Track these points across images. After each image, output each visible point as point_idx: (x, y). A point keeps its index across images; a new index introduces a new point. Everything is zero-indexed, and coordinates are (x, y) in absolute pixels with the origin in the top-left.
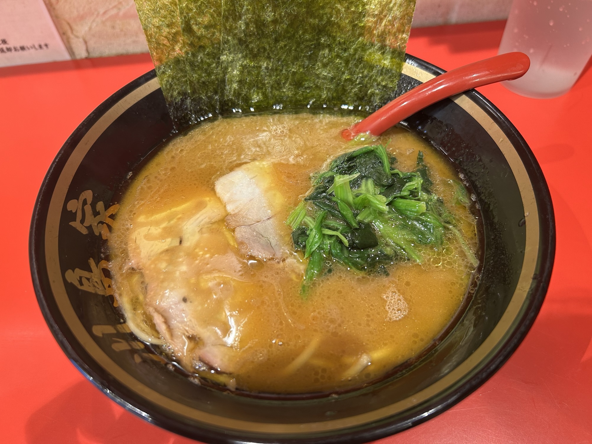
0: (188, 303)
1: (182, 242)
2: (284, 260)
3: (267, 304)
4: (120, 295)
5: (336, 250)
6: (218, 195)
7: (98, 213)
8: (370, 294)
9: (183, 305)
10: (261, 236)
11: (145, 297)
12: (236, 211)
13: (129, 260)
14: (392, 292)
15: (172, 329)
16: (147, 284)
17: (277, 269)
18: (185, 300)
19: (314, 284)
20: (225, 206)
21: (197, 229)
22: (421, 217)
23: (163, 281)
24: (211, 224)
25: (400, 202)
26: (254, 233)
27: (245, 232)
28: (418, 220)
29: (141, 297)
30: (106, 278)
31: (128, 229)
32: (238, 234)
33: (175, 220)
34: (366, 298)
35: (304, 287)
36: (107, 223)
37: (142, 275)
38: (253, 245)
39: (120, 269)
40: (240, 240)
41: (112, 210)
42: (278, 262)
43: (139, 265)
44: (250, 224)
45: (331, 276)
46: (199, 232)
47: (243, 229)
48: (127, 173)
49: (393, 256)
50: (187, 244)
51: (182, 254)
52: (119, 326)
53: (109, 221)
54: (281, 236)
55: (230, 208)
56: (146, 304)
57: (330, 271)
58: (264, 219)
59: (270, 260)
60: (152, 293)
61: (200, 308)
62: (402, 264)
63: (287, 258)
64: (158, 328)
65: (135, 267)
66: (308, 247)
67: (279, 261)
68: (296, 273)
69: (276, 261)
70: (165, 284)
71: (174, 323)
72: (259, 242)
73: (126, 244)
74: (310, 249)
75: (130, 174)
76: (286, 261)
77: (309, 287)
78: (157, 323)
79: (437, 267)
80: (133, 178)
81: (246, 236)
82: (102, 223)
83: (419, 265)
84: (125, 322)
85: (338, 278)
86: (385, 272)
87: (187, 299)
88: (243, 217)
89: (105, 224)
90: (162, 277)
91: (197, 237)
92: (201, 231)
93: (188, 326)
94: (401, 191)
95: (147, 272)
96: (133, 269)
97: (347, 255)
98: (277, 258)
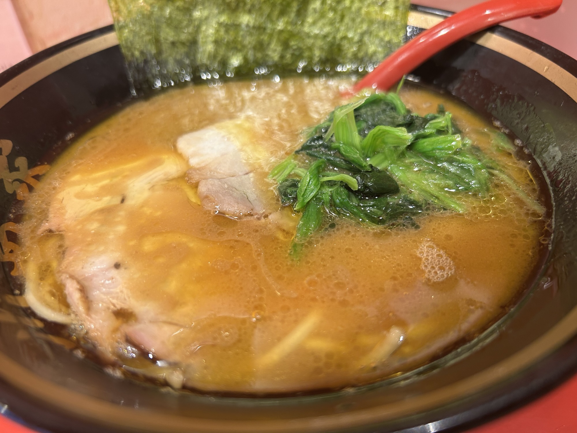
0: (122, 270)
1: (125, 201)
2: (266, 216)
3: (240, 267)
4: (25, 262)
5: (341, 197)
6: (180, 151)
7: (17, 169)
8: (394, 251)
9: (114, 272)
10: (234, 189)
11: (60, 262)
12: (203, 165)
13: (47, 220)
14: (427, 247)
15: (92, 301)
16: (67, 248)
17: (256, 226)
18: (117, 266)
19: (310, 243)
20: (188, 162)
21: (147, 187)
22: (455, 156)
23: (89, 244)
24: (168, 181)
25: (424, 143)
26: (225, 186)
27: (211, 185)
28: (451, 161)
29: (54, 264)
30: (10, 242)
31: (54, 188)
32: (203, 188)
33: (120, 178)
34: (388, 256)
35: (295, 246)
36: (29, 183)
37: (61, 237)
38: (223, 198)
39: (33, 231)
40: (205, 194)
41: (38, 170)
42: (259, 219)
43: (60, 226)
44: (220, 177)
45: (334, 231)
46: (149, 189)
47: (210, 181)
48: (66, 133)
49: (422, 204)
50: (130, 203)
51: (122, 213)
52: (11, 297)
53: (31, 181)
54: (262, 191)
55: (194, 162)
56: (59, 272)
57: (333, 226)
58: (240, 173)
59: (246, 215)
60: (71, 258)
61: (136, 276)
62: (437, 214)
63: (270, 215)
64: (69, 300)
65: (53, 228)
66: (300, 199)
67: (259, 217)
68: (284, 231)
69: (256, 217)
70: (93, 248)
71: (96, 294)
72: (231, 195)
73: (48, 204)
74: (303, 200)
75: (70, 135)
76: (270, 217)
77: (302, 245)
78: (69, 294)
79: (487, 217)
80: (74, 140)
81: (213, 189)
82: (21, 181)
83: (460, 215)
84: (22, 293)
85: (345, 234)
86: (413, 225)
87: (121, 265)
88: (211, 171)
89: (25, 185)
90: (89, 239)
91: (146, 194)
92: (152, 188)
93: (117, 298)
94: (424, 128)
95: (70, 234)
96: (50, 231)
97: (357, 203)
98: (257, 214)
